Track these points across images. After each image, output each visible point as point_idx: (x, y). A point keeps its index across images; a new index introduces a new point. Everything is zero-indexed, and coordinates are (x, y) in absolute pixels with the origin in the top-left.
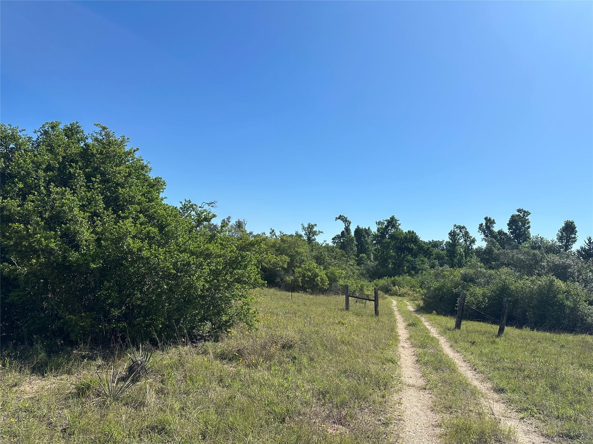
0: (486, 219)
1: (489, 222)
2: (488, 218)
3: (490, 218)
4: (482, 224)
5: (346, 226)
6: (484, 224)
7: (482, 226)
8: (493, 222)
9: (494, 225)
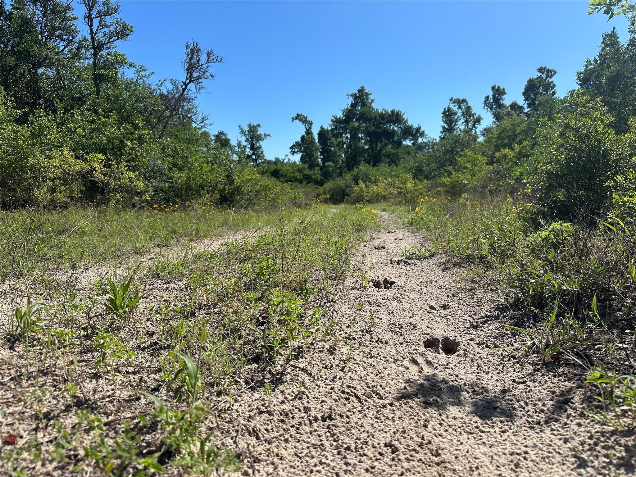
0: (493, 88)
1: (498, 92)
2: (496, 87)
3: (499, 87)
4: (488, 96)
5: (307, 129)
6: (491, 97)
7: (488, 100)
8: (502, 92)
9: (504, 97)
